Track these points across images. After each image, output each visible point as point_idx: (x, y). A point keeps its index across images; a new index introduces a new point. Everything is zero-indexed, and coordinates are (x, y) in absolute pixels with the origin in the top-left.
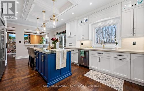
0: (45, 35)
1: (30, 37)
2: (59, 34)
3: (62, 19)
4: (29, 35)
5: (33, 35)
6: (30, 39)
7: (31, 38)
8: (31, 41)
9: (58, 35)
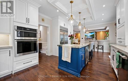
1: (96, 34)
4: (96, 32)
5: (99, 32)
6: (96, 35)
7: (98, 35)
8: (98, 38)
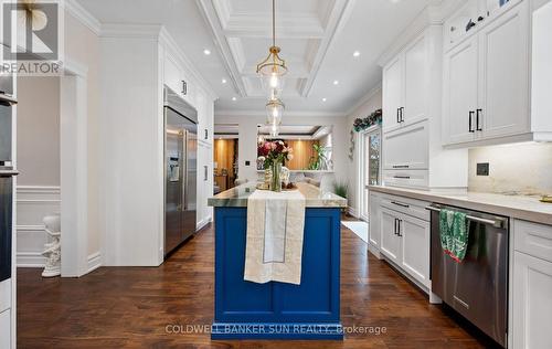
0: (326, 135)
2: (363, 126)
3: (357, 54)
9: (362, 131)
